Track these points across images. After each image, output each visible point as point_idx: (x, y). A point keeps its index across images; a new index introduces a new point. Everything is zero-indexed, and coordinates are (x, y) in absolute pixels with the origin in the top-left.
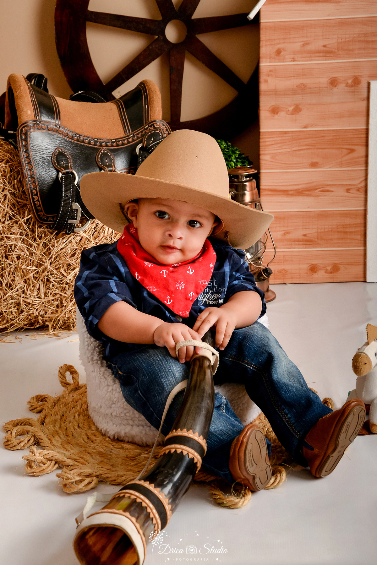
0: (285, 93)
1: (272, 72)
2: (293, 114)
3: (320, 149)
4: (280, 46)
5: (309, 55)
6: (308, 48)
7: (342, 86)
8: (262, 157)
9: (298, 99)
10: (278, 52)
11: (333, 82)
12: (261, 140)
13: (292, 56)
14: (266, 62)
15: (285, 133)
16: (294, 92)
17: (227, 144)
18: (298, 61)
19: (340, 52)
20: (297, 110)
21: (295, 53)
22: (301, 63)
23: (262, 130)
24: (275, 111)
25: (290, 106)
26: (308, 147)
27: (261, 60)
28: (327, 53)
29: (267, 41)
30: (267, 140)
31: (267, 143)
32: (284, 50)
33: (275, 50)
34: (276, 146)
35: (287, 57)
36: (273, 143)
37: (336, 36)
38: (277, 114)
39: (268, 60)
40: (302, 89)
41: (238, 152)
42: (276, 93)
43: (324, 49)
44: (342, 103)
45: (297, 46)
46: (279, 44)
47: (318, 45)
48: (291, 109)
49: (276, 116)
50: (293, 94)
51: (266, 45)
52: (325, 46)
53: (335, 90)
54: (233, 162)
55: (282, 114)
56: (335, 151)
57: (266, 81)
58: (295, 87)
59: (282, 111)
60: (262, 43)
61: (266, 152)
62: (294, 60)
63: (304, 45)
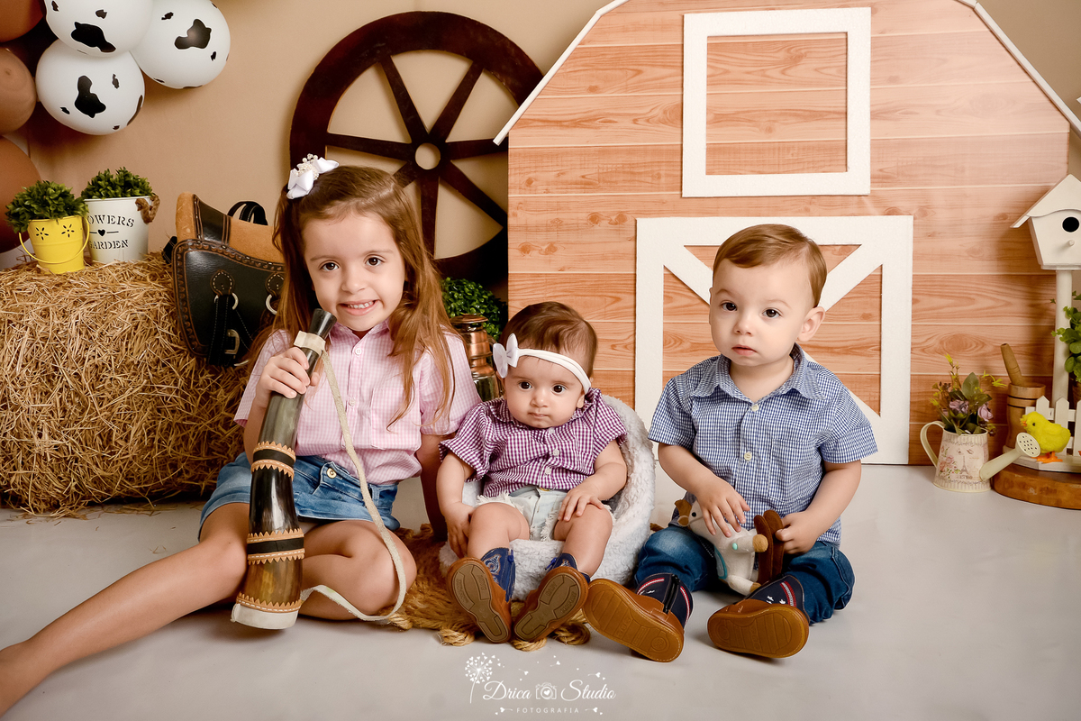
0: (537, 229)
1: (521, 205)
2: (547, 254)
3: (579, 295)
4: (531, 175)
5: (565, 186)
6: (563, 178)
7: (604, 223)
8: (510, 303)
9: (553, 236)
10: (529, 182)
11: (594, 219)
12: (509, 284)
13: (545, 187)
14: (515, 193)
15: (538, 275)
16: (548, 228)
17: (477, 287)
18: (552, 193)
19: (601, 184)
20: (552, 249)
21: (548, 183)
22: (556, 195)
23: (509, 272)
24: (525, 249)
25: (544, 245)
26: (565, 294)
27: (509, 190)
28: (586, 184)
29: (515, 169)
30: (516, 283)
31: (516, 287)
32: (536, 180)
33: (526, 179)
34: (527, 291)
35: (540, 187)
36: (523, 287)
37: (596, 166)
38: (528, 253)
39: (518, 191)
40: (557, 225)
41: (485, 297)
42: (526, 228)
43: (583, 179)
44: (605, 242)
45: (551, 176)
46: (530, 172)
47: (575, 175)
48: (544, 248)
49: (527, 256)
50: (547, 231)
51: (515, 174)
52: (583, 177)
53: (597, 227)
54: (476, 308)
55: (534, 253)
56: (597, 299)
57: (515, 215)
58: (549, 222)
59: (534, 249)
60: (510, 172)
61: (515, 298)
62: (547, 191)
63: (559, 175)
